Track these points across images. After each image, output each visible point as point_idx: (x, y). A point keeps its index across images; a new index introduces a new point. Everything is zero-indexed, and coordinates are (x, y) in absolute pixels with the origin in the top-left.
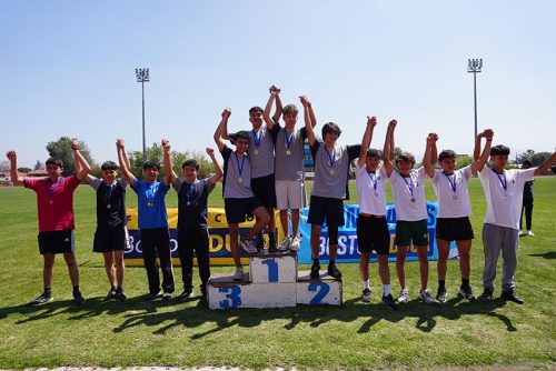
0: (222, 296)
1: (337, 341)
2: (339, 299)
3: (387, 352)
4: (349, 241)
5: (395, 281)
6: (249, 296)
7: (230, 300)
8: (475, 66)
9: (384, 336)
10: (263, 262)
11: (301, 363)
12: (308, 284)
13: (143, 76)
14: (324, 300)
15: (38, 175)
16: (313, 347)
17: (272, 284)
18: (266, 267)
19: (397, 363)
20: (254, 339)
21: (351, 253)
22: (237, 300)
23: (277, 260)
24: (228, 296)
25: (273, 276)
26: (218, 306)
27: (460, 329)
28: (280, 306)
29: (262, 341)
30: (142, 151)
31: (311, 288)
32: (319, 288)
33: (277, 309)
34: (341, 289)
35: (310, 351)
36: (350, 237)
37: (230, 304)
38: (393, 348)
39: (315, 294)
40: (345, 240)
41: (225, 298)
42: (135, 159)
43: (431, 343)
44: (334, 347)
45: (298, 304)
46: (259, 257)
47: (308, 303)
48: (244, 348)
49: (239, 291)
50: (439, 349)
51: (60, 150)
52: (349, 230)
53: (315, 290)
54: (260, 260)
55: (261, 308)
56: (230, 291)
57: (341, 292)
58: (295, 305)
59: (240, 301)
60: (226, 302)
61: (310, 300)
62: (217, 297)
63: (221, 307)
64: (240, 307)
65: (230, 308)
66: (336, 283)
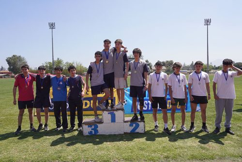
0: (90, 129)
1: (142, 149)
2: (143, 130)
3: (166, 154)
4: (148, 104)
5: (170, 122)
6: (102, 129)
7: (93, 131)
8: (208, 22)
9: (164, 147)
10: (108, 113)
11: (126, 160)
12: (129, 123)
13: (52, 26)
14: (137, 131)
15: (2, 73)
16: (131, 152)
17: (113, 123)
18: (110, 115)
19: (170, 159)
20: (104, 149)
22: (96, 131)
23: (115, 112)
24: (92, 129)
25: (113, 120)
26: (87, 134)
28: (117, 133)
29: (108, 150)
30: (52, 62)
31: (131, 125)
32: (134, 125)
34: (144, 125)
35: (130, 154)
37: (93, 133)
38: (168, 153)
39: (133, 128)
41: (91, 130)
42: (48, 65)
43: (186, 150)
44: (141, 152)
46: (107, 111)
47: (129, 132)
48: (100, 153)
49: (98, 127)
50: (190, 153)
51: (12, 61)
53: (133, 126)
54: (107, 112)
55: (107, 134)
56: (93, 127)
57: (145, 127)
58: (123, 133)
59: (98, 131)
60: (91, 132)
61: (130, 130)
62: (87, 130)
63: (89, 134)
64: (98, 134)
65: (93, 135)
66: (142, 123)
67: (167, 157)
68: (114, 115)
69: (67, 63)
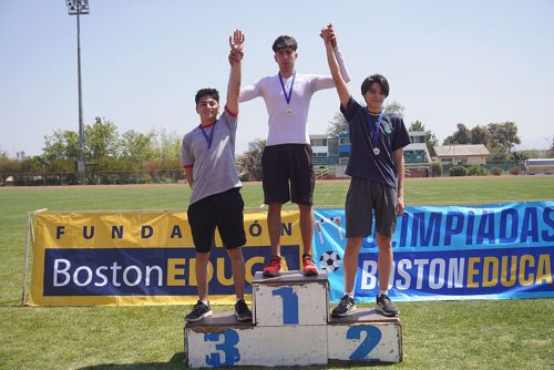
0: (210, 347)
2: (396, 352)
4: (415, 268)
6: (252, 347)
7: (222, 354)
10: (274, 293)
12: (346, 327)
14: (373, 355)
17: (289, 328)
18: (279, 300)
21: (419, 286)
22: (233, 353)
23: (297, 289)
24: (218, 347)
25: (291, 315)
26: (203, 363)
28: (302, 363)
31: (352, 334)
32: (364, 334)
34: (400, 336)
36: (416, 262)
37: (223, 360)
39: (355, 345)
40: (409, 267)
41: (214, 350)
45: (329, 360)
46: (268, 283)
47: (346, 357)
49: (236, 339)
52: (413, 249)
53: (358, 337)
54: (270, 289)
55: (271, 365)
56: (222, 339)
57: (400, 343)
58: (325, 362)
59: (238, 355)
60: (215, 356)
61: (351, 353)
62: (201, 348)
63: (205, 366)
64: (239, 363)
65: (222, 366)
66: (391, 326)
68: (295, 297)
69: (130, 135)
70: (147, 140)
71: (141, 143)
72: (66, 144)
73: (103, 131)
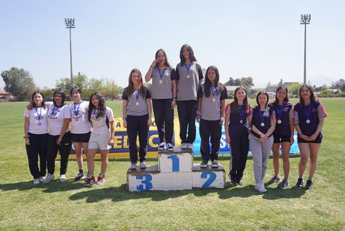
0: (139, 182)
2: (222, 184)
6: (157, 182)
7: (144, 185)
10: (169, 157)
12: (201, 173)
14: (213, 185)
17: (175, 173)
18: (170, 160)
20: (164, 213)
22: (149, 185)
23: (179, 156)
24: (142, 182)
25: (176, 167)
26: (135, 189)
27: (313, 205)
28: (181, 189)
31: (203, 176)
32: (208, 176)
33: (178, 191)
34: (224, 176)
37: (144, 188)
38: (266, 220)
39: (206, 180)
45: (193, 188)
46: (166, 153)
47: (201, 187)
49: (151, 178)
53: (206, 177)
54: (166, 156)
55: (167, 190)
56: (144, 179)
58: (191, 188)
59: (151, 185)
60: (141, 186)
61: (202, 184)
62: (134, 183)
63: (137, 190)
64: (152, 189)
65: (144, 191)
66: (221, 172)
67: (266, 227)
68: (178, 160)
69: (93, 80)
70: (100, 82)
71: (98, 83)
72: (65, 84)
73: (81, 78)
